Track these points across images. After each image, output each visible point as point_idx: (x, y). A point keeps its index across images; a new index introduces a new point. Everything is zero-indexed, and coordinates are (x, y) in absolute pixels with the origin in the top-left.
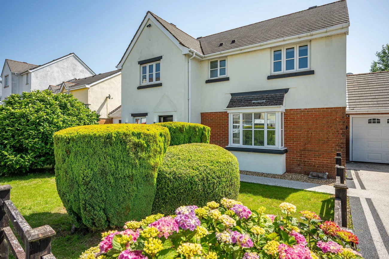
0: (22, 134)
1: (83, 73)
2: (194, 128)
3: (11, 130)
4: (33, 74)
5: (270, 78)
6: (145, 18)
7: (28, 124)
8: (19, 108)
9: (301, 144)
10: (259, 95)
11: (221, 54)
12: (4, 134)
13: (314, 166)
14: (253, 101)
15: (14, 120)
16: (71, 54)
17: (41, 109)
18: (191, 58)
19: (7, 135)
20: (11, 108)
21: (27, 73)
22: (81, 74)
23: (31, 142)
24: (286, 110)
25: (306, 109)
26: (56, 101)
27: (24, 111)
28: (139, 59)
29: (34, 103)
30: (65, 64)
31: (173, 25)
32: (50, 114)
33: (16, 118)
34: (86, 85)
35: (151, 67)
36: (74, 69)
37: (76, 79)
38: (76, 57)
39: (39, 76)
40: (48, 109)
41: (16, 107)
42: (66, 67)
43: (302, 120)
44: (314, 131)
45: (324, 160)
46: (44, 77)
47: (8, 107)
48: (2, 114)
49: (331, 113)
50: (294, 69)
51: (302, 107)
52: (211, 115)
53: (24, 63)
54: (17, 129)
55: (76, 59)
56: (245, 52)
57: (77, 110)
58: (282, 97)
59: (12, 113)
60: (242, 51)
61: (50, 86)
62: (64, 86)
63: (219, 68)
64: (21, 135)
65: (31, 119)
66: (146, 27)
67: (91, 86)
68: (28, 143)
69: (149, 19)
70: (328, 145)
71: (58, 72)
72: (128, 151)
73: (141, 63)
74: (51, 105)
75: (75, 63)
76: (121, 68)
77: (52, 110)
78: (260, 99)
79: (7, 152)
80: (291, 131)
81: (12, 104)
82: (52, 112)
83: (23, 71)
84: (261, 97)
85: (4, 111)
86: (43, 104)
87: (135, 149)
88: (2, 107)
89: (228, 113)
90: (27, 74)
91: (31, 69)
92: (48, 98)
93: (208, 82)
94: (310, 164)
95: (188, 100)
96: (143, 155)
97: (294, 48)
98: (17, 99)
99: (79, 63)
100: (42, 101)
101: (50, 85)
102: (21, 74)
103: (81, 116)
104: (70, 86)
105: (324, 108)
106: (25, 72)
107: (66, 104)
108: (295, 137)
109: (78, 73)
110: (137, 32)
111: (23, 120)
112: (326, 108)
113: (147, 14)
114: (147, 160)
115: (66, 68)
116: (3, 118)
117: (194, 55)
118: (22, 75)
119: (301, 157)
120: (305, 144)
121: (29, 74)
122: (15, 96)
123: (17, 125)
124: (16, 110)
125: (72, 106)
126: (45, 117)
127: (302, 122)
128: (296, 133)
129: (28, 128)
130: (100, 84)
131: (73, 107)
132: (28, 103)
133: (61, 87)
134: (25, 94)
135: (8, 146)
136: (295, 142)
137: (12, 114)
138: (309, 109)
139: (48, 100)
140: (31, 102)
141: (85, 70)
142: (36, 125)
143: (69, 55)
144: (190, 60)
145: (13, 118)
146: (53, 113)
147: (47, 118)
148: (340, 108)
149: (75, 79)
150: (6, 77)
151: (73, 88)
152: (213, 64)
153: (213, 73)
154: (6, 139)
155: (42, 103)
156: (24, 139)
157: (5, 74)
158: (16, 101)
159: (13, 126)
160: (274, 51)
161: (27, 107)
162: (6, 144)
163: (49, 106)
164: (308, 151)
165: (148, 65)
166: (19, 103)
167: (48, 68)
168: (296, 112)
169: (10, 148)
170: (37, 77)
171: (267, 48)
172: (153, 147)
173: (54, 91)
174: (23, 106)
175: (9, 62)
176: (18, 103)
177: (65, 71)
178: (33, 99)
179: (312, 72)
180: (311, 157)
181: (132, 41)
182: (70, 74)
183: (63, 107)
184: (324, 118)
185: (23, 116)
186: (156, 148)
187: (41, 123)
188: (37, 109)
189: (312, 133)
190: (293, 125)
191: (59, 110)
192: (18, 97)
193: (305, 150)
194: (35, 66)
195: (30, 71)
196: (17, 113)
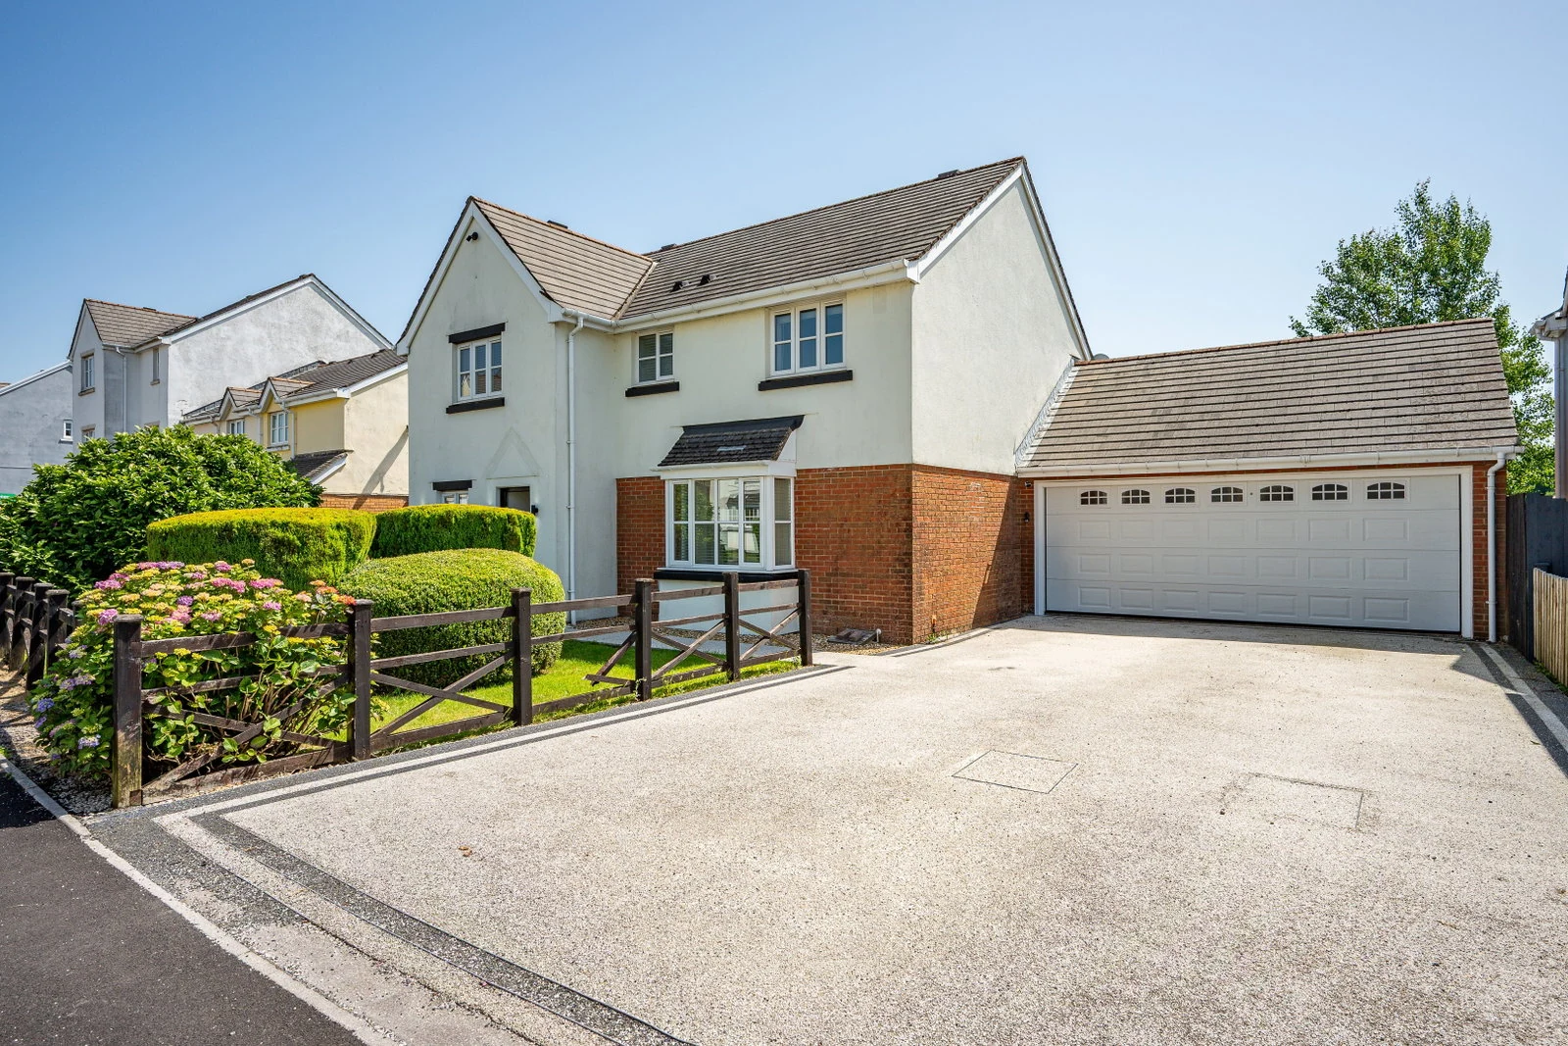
0: (111, 536)
1: (347, 342)
2: (480, 517)
3: (86, 527)
4: (173, 350)
5: (766, 386)
6: (463, 214)
7: (125, 511)
8: (104, 474)
9: (828, 558)
10: (737, 433)
11: (654, 319)
12: (69, 534)
13: (855, 614)
14: (719, 450)
15: (94, 502)
16: (303, 277)
17: (157, 476)
18: (574, 331)
19: (77, 539)
20: (84, 475)
21: (153, 346)
22: (341, 344)
23: (132, 553)
24: (798, 471)
25: (838, 469)
26: (198, 454)
27: (116, 482)
28: (451, 327)
29: (141, 462)
30: (285, 314)
31: (557, 224)
32: (181, 489)
33: (96, 497)
34: (335, 390)
35: (480, 351)
36: (316, 329)
37: (324, 363)
38: (322, 289)
39: (193, 355)
40: (176, 475)
41: (98, 473)
42: (287, 324)
43: (831, 497)
44: (853, 525)
45: (874, 599)
46: (210, 358)
47: (80, 471)
48: (65, 488)
49: (886, 478)
50: (815, 365)
51: (830, 464)
52: (638, 484)
53: (145, 309)
54: (99, 524)
55: (321, 293)
56: (713, 317)
57: (254, 476)
58: (782, 438)
59: (89, 486)
60: (702, 315)
61: (228, 389)
62: (271, 391)
63: (658, 356)
64: (108, 537)
65: (133, 499)
66: (465, 241)
67: (353, 394)
68: (124, 557)
69: (473, 218)
70: (881, 559)
71: (260, 341)
72: (263, 552)
73: (456, 339)
74: (184, 465)
75: (320, 309)
76: (406, 352)
77: (185, 478)
78: (732, 443)
79: (77, 577)
80: (809, 526)
81: (89, 464)
82: (184, 482)
83: (140, 338)
84: (740, 437)
85: (69, 480)
86: (166, 464)
87: (276, 548)
88: (66, 472)
89: (664, 481)
90: (156, 349)
91: (166, 334)
92: (178, 447)
93: (632, 393)
94: (846, 608)
95: (566, 446)
96: (294, 559)
97: (815, 309)
98: (100, 451)
99: (332, 308)
100: (159, 455)
101: (230, 386)
102: (134, 349)
103: (262, 490)
104: (289, 390)
105: (871, 467)
106: (148, 343)
107: (223, 463)
108: (817, 542)
109: (329, 340)
110: (444, 252)
111: (112, 503)
112: (877, 467)
113: (468, 203)
114: (302, 568)
115: (285, 326)
116: (67, 497)
117: (581, 324)
118: (139, 353)
119: (829, 591)
120: (837, 559)
121: (160, 351)
122: (95, 445)
123: (98, 513)
124: (98, 478)
125: (242, 466)
126: (166, 494)
127: (829, 503)
128: (819, 531)
129: (125, 521)
130: (386, 385)
131: (242, 468)
132: (129, 461)
133: (262, 394)
134: (121, 438)
135: (79, 564)
136: (818, 553)
137: (89, 488)
138: (843, 468)
139: (178, 453)
140: (135, 460)
141: (352, 329)
142: (143, 514)
143: (297, 280)
144: (571, 337)
145: (91, 499)
146: (189, 484)
147: (171, 497)
148: (902, 465)
149: (319, 362)
150: (84, 357)
151: (297, 400)
152: (646, 344)
153: (646, 370)
154: (74, 547)
155: (162, 460)
156: (115, 547)
157: (80, 350)
158: (99, 458)
159: (91, 517)
160: (776, 316)
161: (124, 470)
162: (75, 559)
163: (178, 467)
164: (843, 575)
165: (472, 346)
166: (106, 462)
167: (226, 328)
168: (817, 476)
169: (83, 567)
170: (188, 361)
171: (758, 308)
172: (315, 546)
173: (241, 408)
174: (115, 470)
175: (94, 308)
176: (104, 461)
177: (283, 337)
178: (139, 451)
179: (847, 376)
180: (850, 592)
181: (432, 277)
182: (301, 348)
183: (217, 469)
184: (872, 491)
185: (113, 492)
186: (321, 548)
187: (157, 508)
188: (149, 475)
189: (849, 531)
190: (813, 509)
191: (204, 478)
192: (104, 448)
193: (836, 575)
194: (183, 321)
195: (165, 340)
196: (99, 486)
